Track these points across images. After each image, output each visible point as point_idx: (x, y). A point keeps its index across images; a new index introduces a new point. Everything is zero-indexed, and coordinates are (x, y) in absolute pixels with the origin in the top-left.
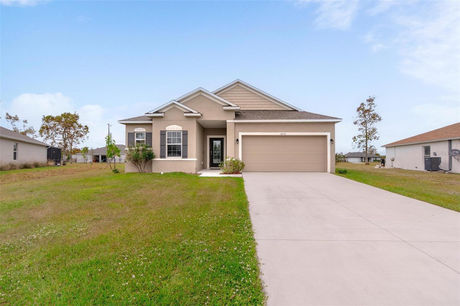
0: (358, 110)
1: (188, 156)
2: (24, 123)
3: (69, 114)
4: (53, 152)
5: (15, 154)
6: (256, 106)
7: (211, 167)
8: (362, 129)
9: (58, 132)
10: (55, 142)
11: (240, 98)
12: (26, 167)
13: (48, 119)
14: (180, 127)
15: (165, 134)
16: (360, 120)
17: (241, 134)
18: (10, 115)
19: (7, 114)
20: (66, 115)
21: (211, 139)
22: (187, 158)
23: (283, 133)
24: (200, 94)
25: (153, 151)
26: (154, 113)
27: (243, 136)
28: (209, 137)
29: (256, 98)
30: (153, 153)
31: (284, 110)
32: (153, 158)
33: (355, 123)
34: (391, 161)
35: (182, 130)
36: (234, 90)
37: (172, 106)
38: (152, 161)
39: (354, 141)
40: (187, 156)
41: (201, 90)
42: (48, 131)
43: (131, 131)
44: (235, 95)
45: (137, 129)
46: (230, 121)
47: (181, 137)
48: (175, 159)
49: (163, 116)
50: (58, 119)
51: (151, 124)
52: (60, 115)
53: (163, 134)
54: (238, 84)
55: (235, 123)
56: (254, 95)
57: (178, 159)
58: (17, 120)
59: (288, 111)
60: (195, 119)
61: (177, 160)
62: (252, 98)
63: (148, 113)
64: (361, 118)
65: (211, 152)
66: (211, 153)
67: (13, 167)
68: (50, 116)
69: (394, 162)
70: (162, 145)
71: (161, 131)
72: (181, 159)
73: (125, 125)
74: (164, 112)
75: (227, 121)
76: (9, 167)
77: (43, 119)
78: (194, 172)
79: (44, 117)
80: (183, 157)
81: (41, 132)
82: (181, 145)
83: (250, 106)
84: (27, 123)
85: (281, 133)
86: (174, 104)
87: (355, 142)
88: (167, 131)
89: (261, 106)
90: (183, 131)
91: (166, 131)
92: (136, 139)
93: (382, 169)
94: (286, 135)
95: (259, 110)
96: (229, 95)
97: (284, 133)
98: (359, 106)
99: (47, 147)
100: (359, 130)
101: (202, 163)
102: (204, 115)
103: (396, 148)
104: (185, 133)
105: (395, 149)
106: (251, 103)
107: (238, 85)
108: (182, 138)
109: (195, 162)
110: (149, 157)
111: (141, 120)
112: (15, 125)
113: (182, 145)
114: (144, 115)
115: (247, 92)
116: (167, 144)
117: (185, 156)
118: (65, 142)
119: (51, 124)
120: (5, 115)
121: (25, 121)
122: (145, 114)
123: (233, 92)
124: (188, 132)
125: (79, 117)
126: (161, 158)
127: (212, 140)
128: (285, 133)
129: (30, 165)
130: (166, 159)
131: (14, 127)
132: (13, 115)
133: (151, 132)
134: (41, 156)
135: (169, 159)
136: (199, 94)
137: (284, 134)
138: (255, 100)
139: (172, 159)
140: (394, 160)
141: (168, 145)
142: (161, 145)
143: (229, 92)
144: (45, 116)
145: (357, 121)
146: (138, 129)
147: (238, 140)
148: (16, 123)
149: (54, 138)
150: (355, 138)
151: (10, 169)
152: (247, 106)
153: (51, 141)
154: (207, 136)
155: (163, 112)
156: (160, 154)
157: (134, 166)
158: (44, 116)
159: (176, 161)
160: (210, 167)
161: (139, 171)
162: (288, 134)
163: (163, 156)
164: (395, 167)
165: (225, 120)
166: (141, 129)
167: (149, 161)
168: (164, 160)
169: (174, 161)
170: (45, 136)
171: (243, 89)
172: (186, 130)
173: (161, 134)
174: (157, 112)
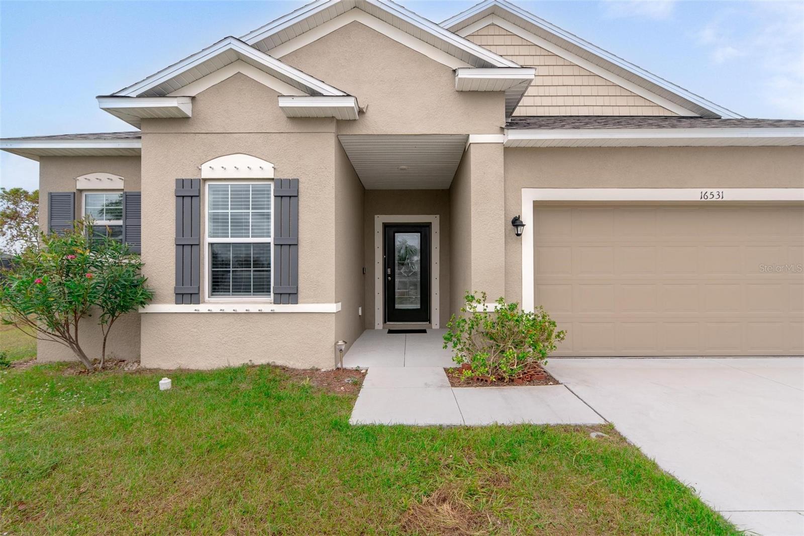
1: (300, 295)
6: (560, 101)
7: (389, 321)
14: (263, 163)
15: (199, 197)
17: (531, 196)
21: (386, 226)
22: (296, 302)
23: (709, 191)
24: (355, 22)
25: (145, 272)
26: (140, 96)
27: (539, 207)
28: (380, 220)
31: (662, 115)
32: (144, 303)
35: (272, 177)
38: (138, 321)
40: (296, 294)
43: (63, 187)
45: (87, 176)
46: (487, 138)
47: (269, 208)
48: (241, 309)
49: (190, 114)
51: (137, 153)
53: (188, 193)
54: (493, 19)
55: (507, 150)
57: (254, 309)
59: (680, 117)
60: (332, 129)
61: (252, 310)
65: (389, 271)
66: (389, 276)
70: (186, 245)
71: (181, 183)
72: (267, 308)
73: (38, 164)
74: (191, 91)
75: (473, 139)
78: (326, 364)
80: (281, 298)
82: (269, 244)
85: (704, 190)
86: (236, 57)
88: (207, 183)
89: (577, 101)
90: (280, 183)
91: (205, 180)
94: (725, 198)
97: (715, 191)
101: (360, 313)
102: (370, 114)
104: (287, 191)
107: (493, 24)
108: (272, 211)
109: (333, 318)
116: (208, 240)
117: (289, 295)
124: (301, 186)
126: (178, 302)
127: (390, 230)
128: (720, 190)
130: (202, 308)
135: (216, 309)
136: (350, 20)
137: (714, 194)
138: (556, 81)
139: (228, 309)
141: (211, 245)
142: (180, 246)
146: (93, 177)
147: (517, 223)
154: (376, 216)
155: (188, 97)
156: (173, 283)
159: (248, 313)
160: (385, 322)
162: (731, 195)
163: (187, 295)
165: (463, 132)
166: (104, 176)
167: (123, 318)
168: (197, 313)
169: (235, 313)
170: (9, 232)
171: (508, 40)
172: (290, 177)
173: (180, 197)
174: (158, 93)
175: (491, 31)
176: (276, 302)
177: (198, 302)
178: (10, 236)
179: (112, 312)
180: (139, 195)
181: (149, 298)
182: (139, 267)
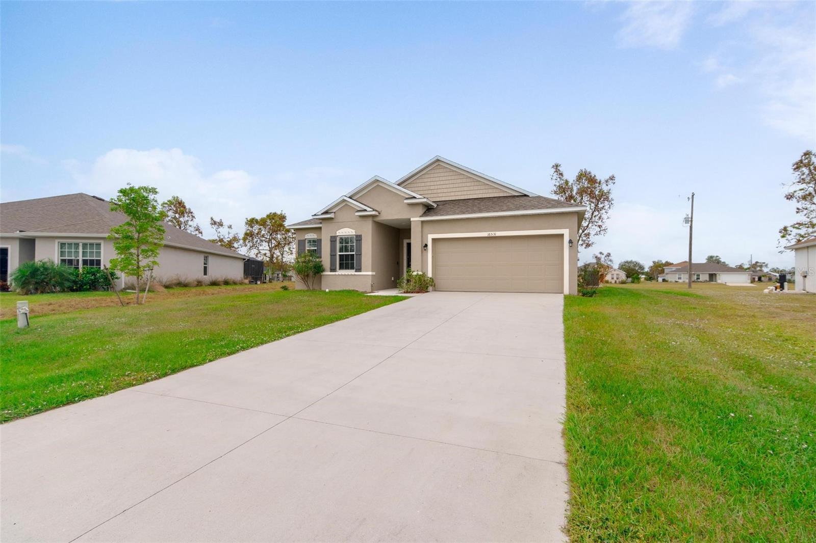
0: (798, 166)
2: (228, 229)
3: (275, 214)
4: (253, 266)
5: (205, 268)
6: (465, 193)
8: (806, 209)
9: (263, 239)
10: (260, 252)
11: (442, 182)
12: (214, 284)
13: (251, 222)
14: (352, 230)
15: (336, 241)
16: (801, 190)
17: (431, 237)
18: (214, 220)
19: (212, 219)
20: (272, 216)
22: (361, 271)
24: (378, 185)
25: (323, 263)
26: (322, 214)
27: (433, 239)
28: (406, 242)
29: (464, 180)
30: (322, 265)
31: (508, 195)
32: (322, 272)
33: (790, 197)
34: (802, 277)
35: (355, 234)
36: (433, 172)
37: (343, 204)
38: (321, 277)
39: (783, 237)
40: (361, 269)
41: (378, 179)
42: (253, 239)
43: (302, 239)
44: (434, 179)
46: (416, 219)
48: (347, 273)
49: (333, 217)
50: (263, 222)
51: (320, 228)
52: (265, 216)
53: (333, 240)
54: (437, 163)
55: (423, 222)
56: (461, 177)
57: (350, 273)
58: (222, 225)
59: (514, 196)
60: (371, 219)
62: (459, 181)
63: (315, 215)
64: (804, 186)
67: (199, 284)
68: (253, 219)
69: (806, 279)
70: (333, 256)
71: (331, 237)
72: (353, 274)
74: (334, 211)
75: (412, 219)
76: (196, 283)
77: (246, 223)
78: (369, 290)
79: (247, 221)
81: (245, 239)
82: (354, 255)
83: (457, 194)
84: (232, 228)
85: (489, 233)
86: (344, 201)
87: (785, 238)
89: (472, 192)
90: (357, 236)
91: (337, 236)
92: (307, 248)
93: (776, 294)
94: (497, 235)
95: (468, 198)
96: (425, 180)
97: (493, 233)
98: (798, 159)
99: (244, 259)
100: (797, 212)
101: (393, 279)
102: (382, 213)
103: (810, 250)
104: (359, 238)
105: (808, 252)
106: (458, 189)
107: (439, 165)
108: (355, 244)
109: (371, 276)
110: (318, 270)
111: (311, 224)
112: (219, 232)
113: (356, 255)
114: (312, 218)
115: (451, 174)
116: (338, 253)
117: (359, 270)
118: (271, 252)
119: (256, 229)
120: (210, 220)
121: (230, 227)
122: (312, 216)
123: (432, 176)
124: (362, 237)
125: (287, 218)
126: (331, 271)
128: (495, 232)
129: (219, 281)
130: (337, 273)
131: (219, 235)
132: (217, 220)
133: (320, 238)
134: (236, 271)
135: (340, 273)
136: (376, 185)
137: (492, 234)
138: (464, 185)
139: (343, 273)
140: (808, 277)
141: (340, 255)
142: (331, 255)
143: (427, 176)
144: (249, 219)
145: (795, 192)
146: (309, 234)
147: (426, 246)
148: (221, 229)
149: (258, 248)
150: (785, 229)
151: (197, 285)
152: (452, 194)
153: (255, 251)
154: (404, 240)
155: (332, 212)
156: (329, 266)
157: (303, 282)
158: (247, 219)
159: (348, 275)
161: (307, 289)
162: (499, 234)
163: (333, 269)
164: (808, 291)
165: (409, 217)
166: (312, 234)
167: (317, 275)
168: (335, 275)
169: (345, 275)
170: (249, 245)
171: (445, 170)
172: (360, 234)
173: (331, 241)
174: (326, 213)
175: (438, 167)
176: (356, 271)
177: (335, 272)
178: (249, 247)
179: (315, 274)
180: (321, 240)
181: (323, 270)
182: (321, 261)
